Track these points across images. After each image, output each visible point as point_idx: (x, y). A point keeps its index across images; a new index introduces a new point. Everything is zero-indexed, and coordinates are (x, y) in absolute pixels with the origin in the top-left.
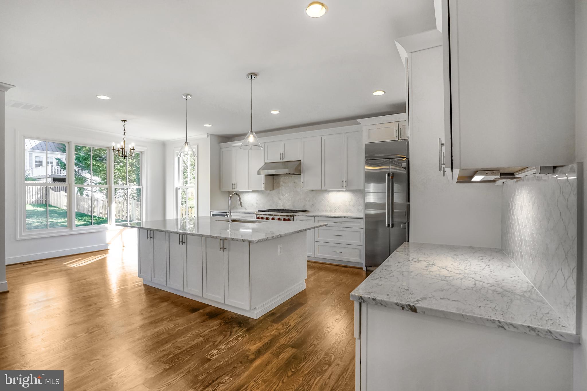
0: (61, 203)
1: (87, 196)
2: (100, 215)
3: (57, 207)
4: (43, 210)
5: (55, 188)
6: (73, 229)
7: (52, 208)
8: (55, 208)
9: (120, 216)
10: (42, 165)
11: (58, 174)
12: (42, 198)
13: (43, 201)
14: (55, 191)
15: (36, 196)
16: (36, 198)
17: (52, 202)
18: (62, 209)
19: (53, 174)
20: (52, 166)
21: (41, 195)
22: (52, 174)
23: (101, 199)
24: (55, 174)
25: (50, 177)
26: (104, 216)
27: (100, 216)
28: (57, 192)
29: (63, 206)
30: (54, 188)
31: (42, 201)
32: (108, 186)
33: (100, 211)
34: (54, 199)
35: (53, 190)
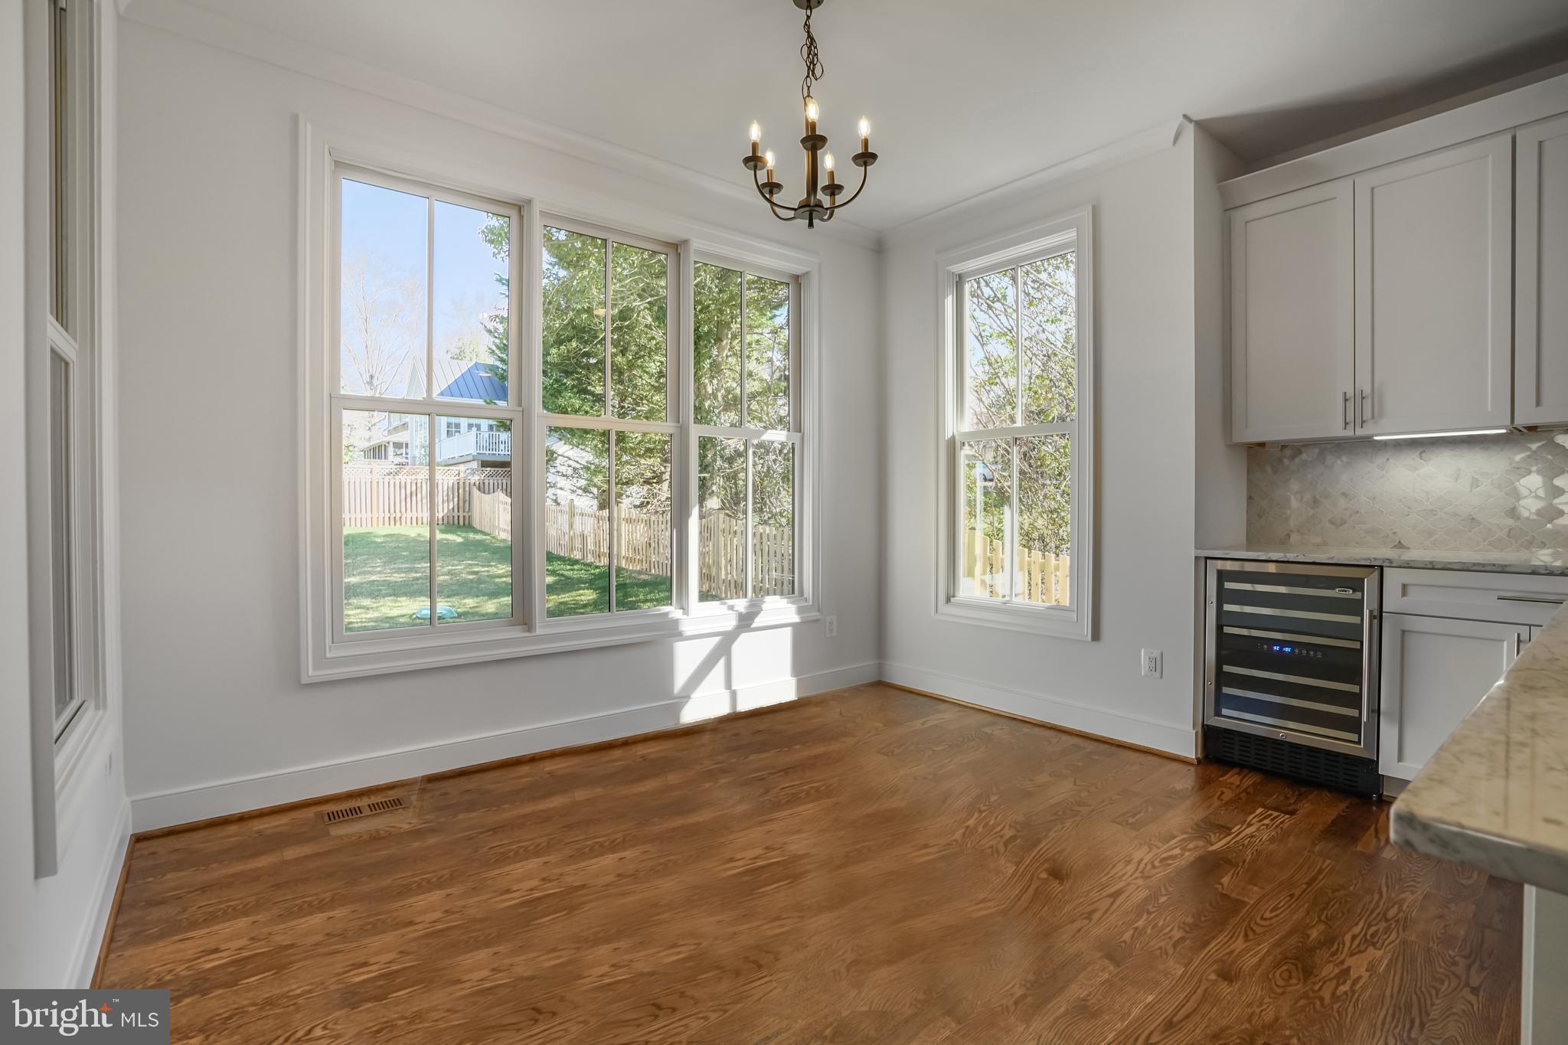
0: (497, 525)
1: (554, 504)
2: (590, 556)
3: (489, 535)
4: (460, 540)
5: (484, 483)
6: (539, 631)
7: (479, 537)
8: (484, 537)
9: (644, 562)
10: (459, 432)
11: (491, 452)
12: (456, 510)
13: (458, 516)
14: (484, 493)
15: (446, 505)
16: (446, 511)
17: (478, 521)
18: (499, 538)
19: (481, 452)
20: (478, 433)
21: (456, 502)
22: (478, 452)
23: (589, 511)
24: (485, 452)
25: (474, 460)
26: (600, 561)
27: (590, 559)
28: (489, 493)
29: (501, 532)
30: (482, 485)
31: (456, 518)
32: (675, 424)
33: (589, 547)
34: (481, 513)
35: (479, 490)
